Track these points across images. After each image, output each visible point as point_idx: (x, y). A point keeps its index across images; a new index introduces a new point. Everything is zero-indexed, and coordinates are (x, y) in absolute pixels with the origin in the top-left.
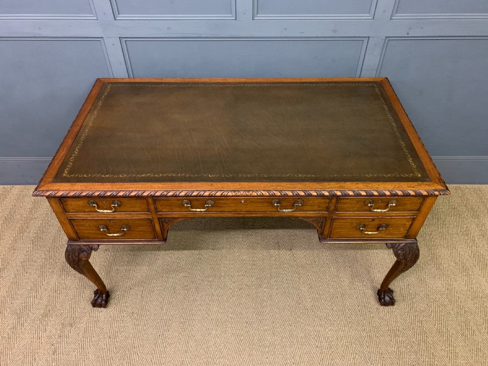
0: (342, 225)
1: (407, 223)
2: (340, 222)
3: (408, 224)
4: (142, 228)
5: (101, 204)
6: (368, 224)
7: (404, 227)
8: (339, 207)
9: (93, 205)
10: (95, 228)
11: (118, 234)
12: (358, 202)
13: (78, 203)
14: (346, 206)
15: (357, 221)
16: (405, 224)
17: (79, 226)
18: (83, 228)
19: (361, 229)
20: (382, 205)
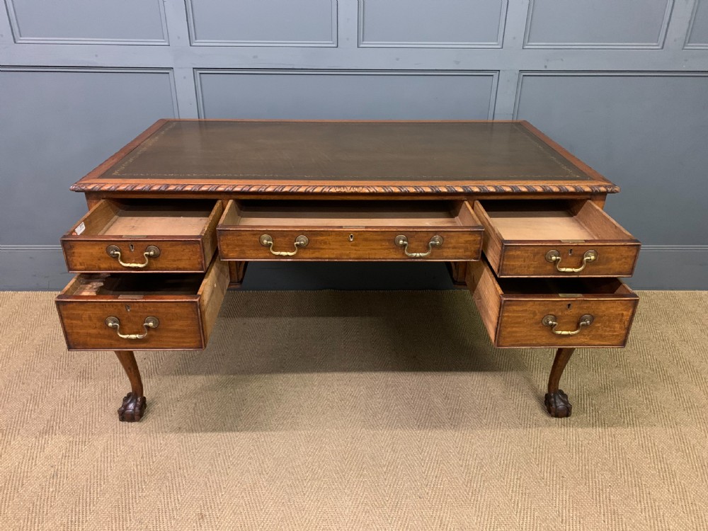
0: (519, 317)
1: (625, 313)
2: (514, 311)
3: (627, 314)
4: (181, 323)
5: (128, 252)
6: (560, 314)
7: (621, 321)
8: (506, 265)
9: (116, 253)
10: (98, 324)
11: (137, 336)
12: (534, 256)
13: (91, 251)
14: (517, 263)
15: (542, 308)
16: (622, 314)
17: (71, 320)
18: (79, 322)
19: (550, 322)
20: (573, 260)
